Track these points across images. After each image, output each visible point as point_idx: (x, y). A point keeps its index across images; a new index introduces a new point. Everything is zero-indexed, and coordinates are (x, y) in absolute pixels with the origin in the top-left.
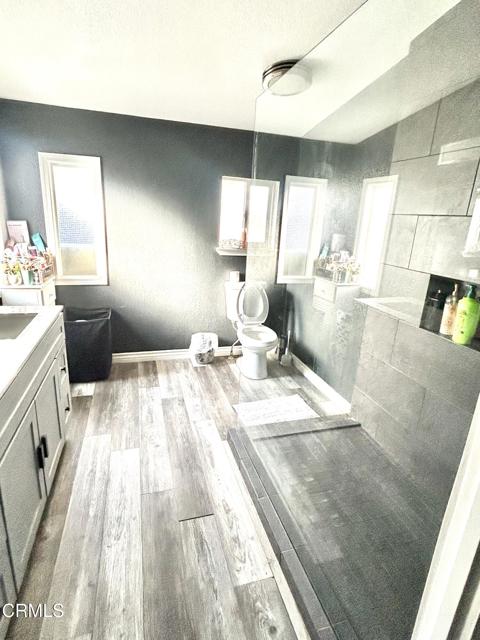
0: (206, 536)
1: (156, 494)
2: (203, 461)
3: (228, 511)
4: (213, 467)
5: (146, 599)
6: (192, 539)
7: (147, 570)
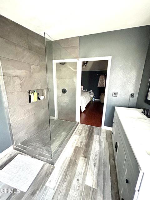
0: (80, 143)
1: (85, 157)
2: (68, 161)
3: (73, 145)
4: (67, 158)
5: (93, 140)
6: (82, 144)
7: (92, 144)
